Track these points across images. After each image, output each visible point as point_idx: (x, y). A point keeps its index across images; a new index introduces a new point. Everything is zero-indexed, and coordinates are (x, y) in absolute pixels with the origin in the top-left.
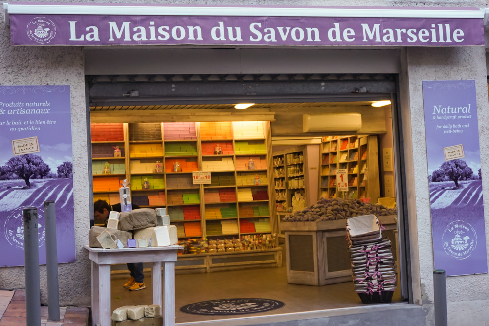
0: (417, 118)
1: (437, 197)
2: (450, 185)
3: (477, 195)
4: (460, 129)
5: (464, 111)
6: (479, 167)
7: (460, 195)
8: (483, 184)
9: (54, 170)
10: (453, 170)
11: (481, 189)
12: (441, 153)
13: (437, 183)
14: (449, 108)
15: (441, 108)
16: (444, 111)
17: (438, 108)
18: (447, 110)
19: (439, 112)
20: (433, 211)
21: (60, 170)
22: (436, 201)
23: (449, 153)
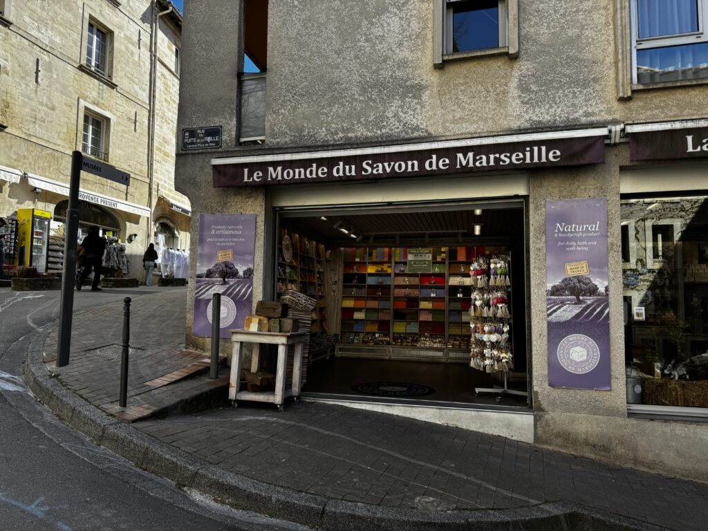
0: (537, 235)
1: (555, 311)
2: (571, 300)
3: (602, 312)
4: (585, 246)
5: (592, 228)
6: (606, 283)
7: (581, 311)
8: (610, 300)
9: (241, 273)
10: (575, 287)
11: (607, 306)
12: (563, 269)
13: (556, 297)
14: (574, 226)
15: (565, 226)
16: (567, 229)
17: (561, 226)
18: (571, 227)
19: (562, 230)
20: (549, 324)
21: (245, 273)
22: (554, 315)
23: (571, 269)
